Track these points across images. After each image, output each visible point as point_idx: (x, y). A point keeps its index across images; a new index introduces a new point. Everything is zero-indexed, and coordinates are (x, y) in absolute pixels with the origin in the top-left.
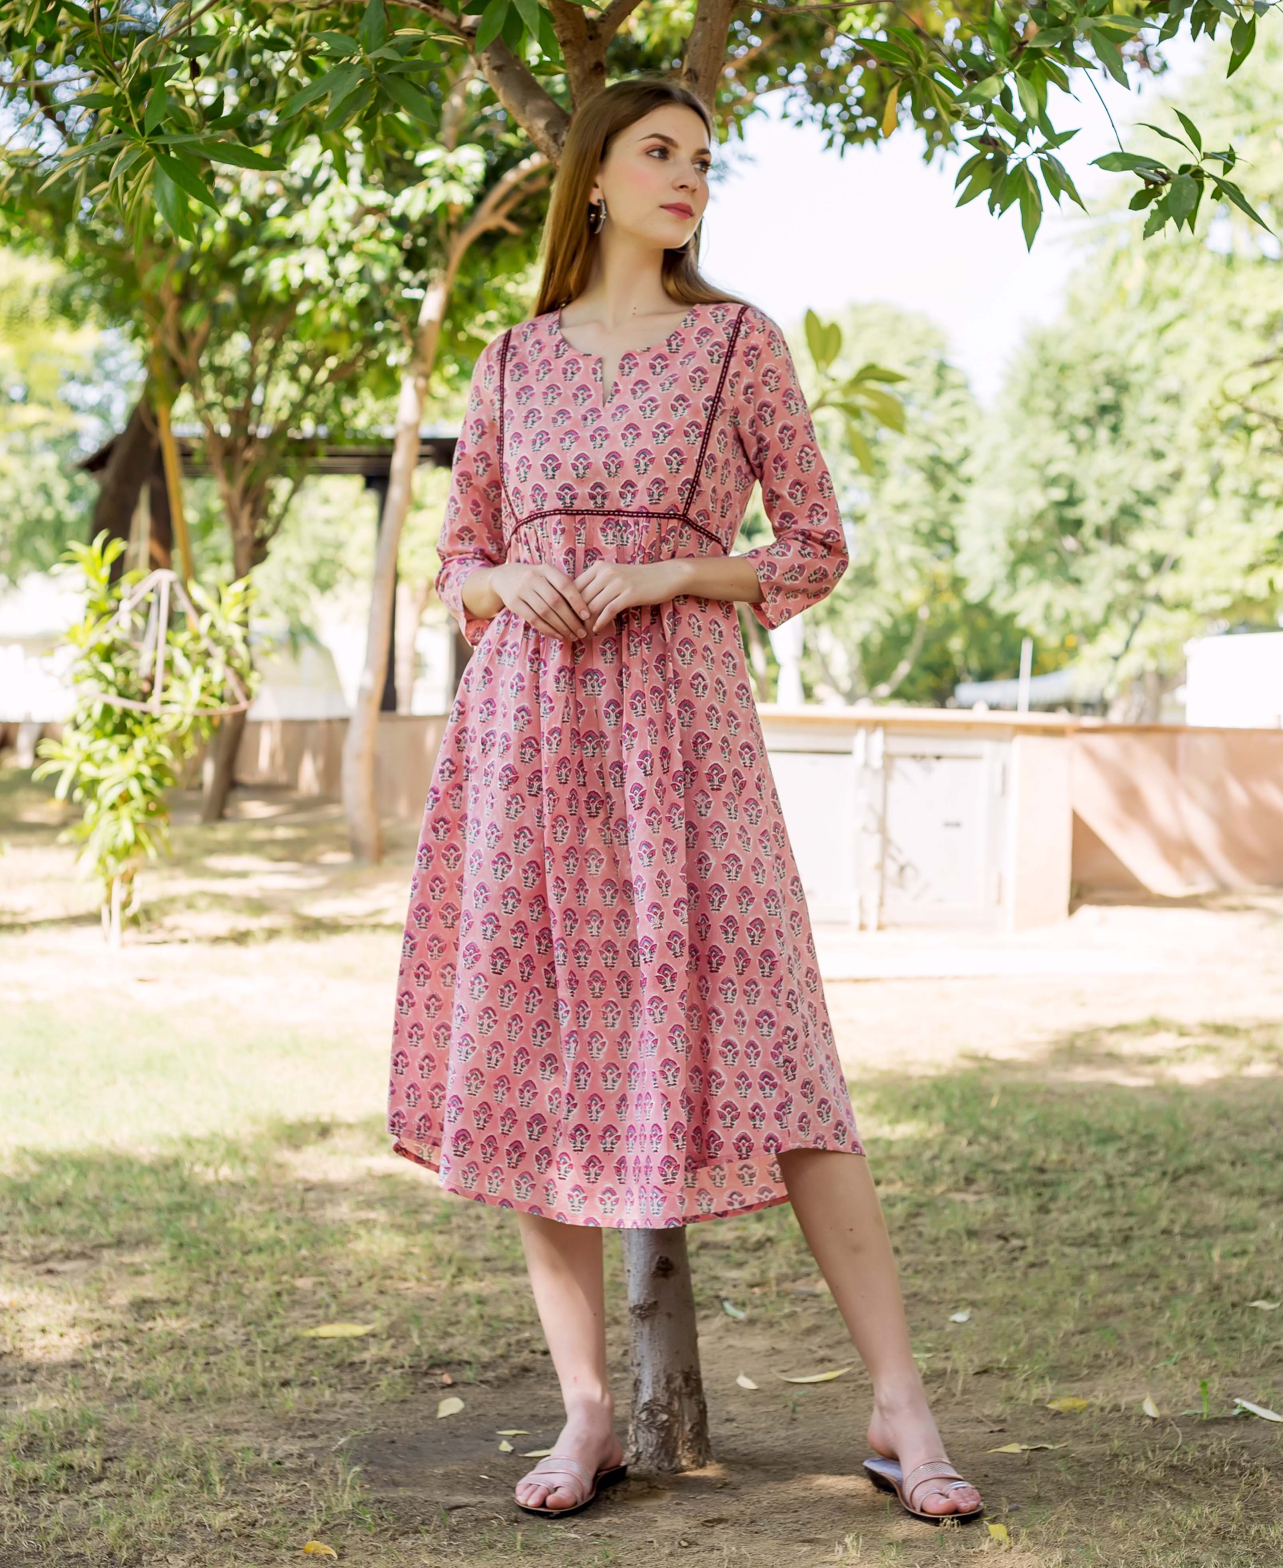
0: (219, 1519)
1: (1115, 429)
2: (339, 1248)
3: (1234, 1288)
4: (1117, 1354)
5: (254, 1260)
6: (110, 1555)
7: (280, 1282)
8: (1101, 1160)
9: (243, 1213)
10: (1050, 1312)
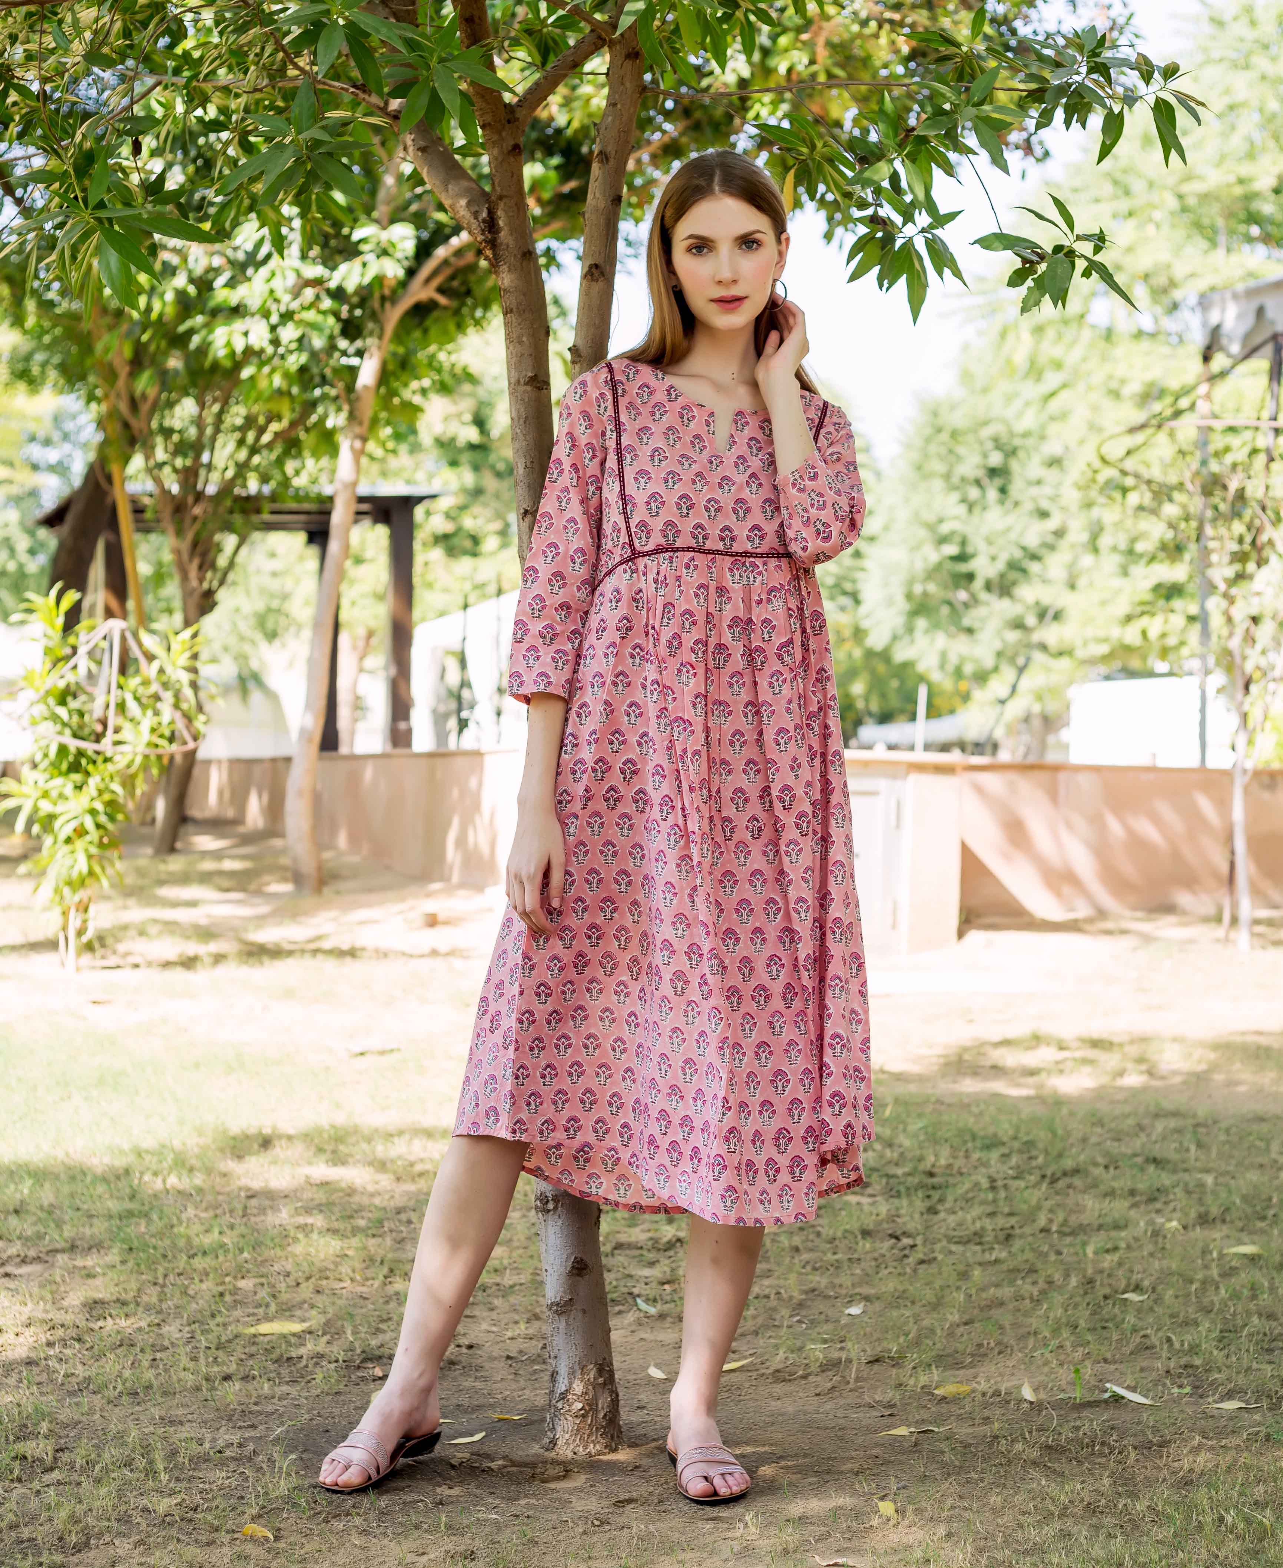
0: (163, 1505)
1: (1003, 490)
2: (278, 1251)
3: (1106, 1281)
4: (998, 1343)
5: (199, 1263)
6: (61, 1539)
7: (223, 1283)
8: (986, 1164)
9: (189, 1220)
10: (936, 1305)
